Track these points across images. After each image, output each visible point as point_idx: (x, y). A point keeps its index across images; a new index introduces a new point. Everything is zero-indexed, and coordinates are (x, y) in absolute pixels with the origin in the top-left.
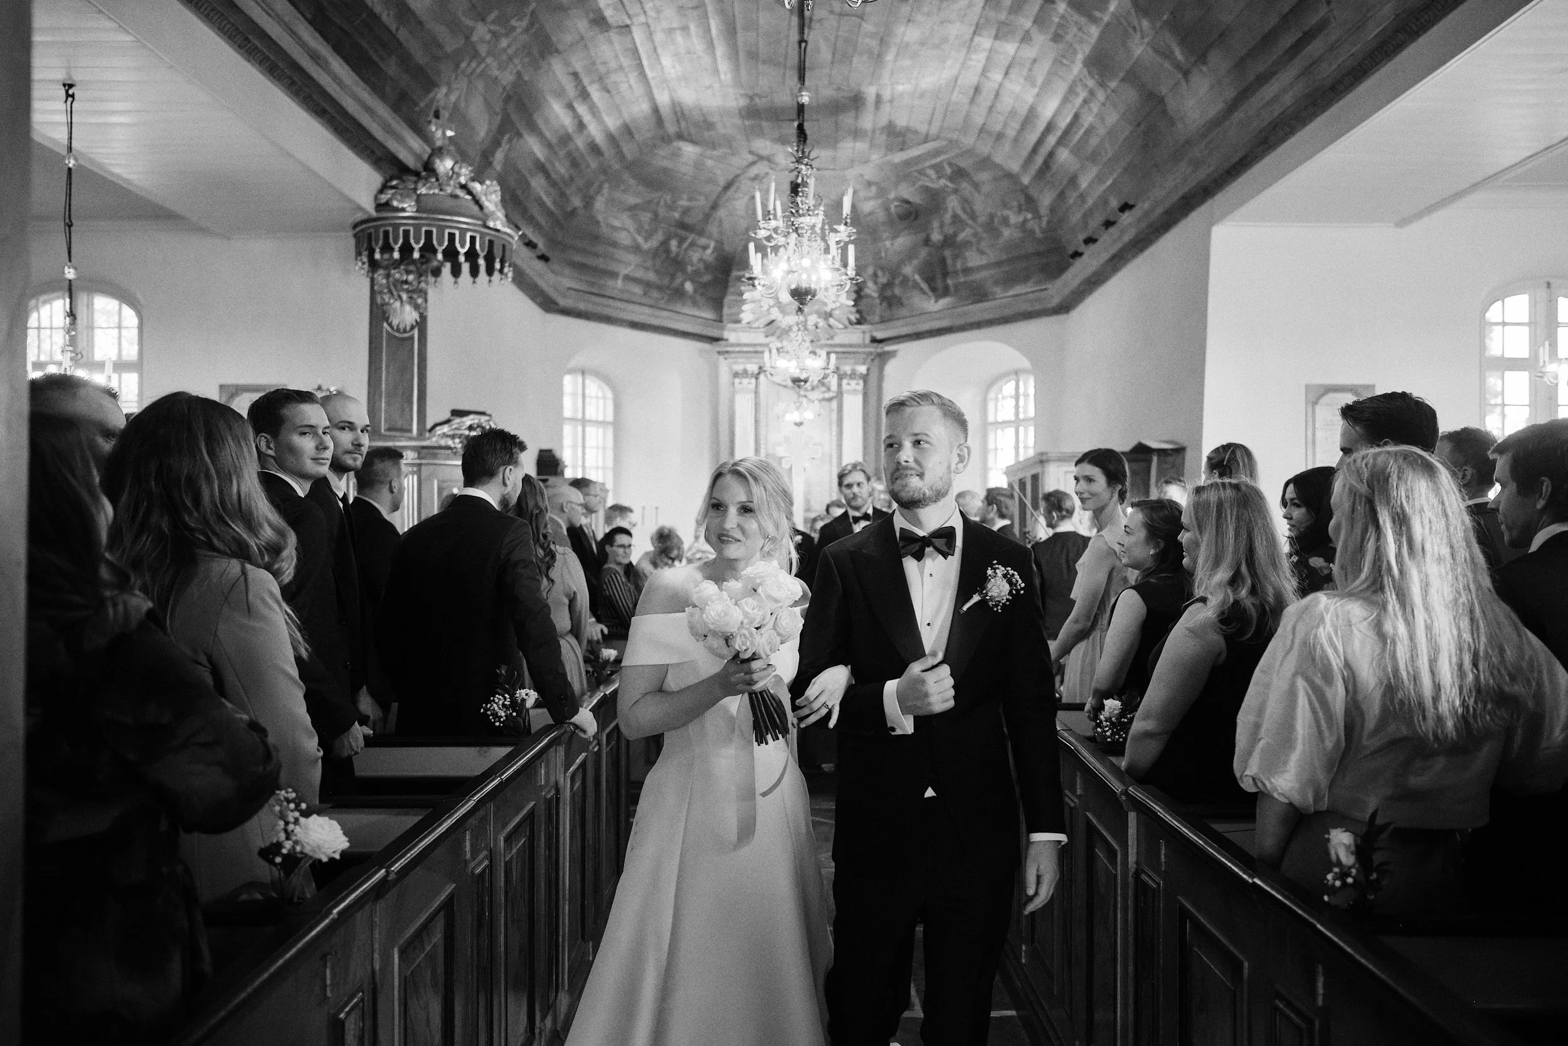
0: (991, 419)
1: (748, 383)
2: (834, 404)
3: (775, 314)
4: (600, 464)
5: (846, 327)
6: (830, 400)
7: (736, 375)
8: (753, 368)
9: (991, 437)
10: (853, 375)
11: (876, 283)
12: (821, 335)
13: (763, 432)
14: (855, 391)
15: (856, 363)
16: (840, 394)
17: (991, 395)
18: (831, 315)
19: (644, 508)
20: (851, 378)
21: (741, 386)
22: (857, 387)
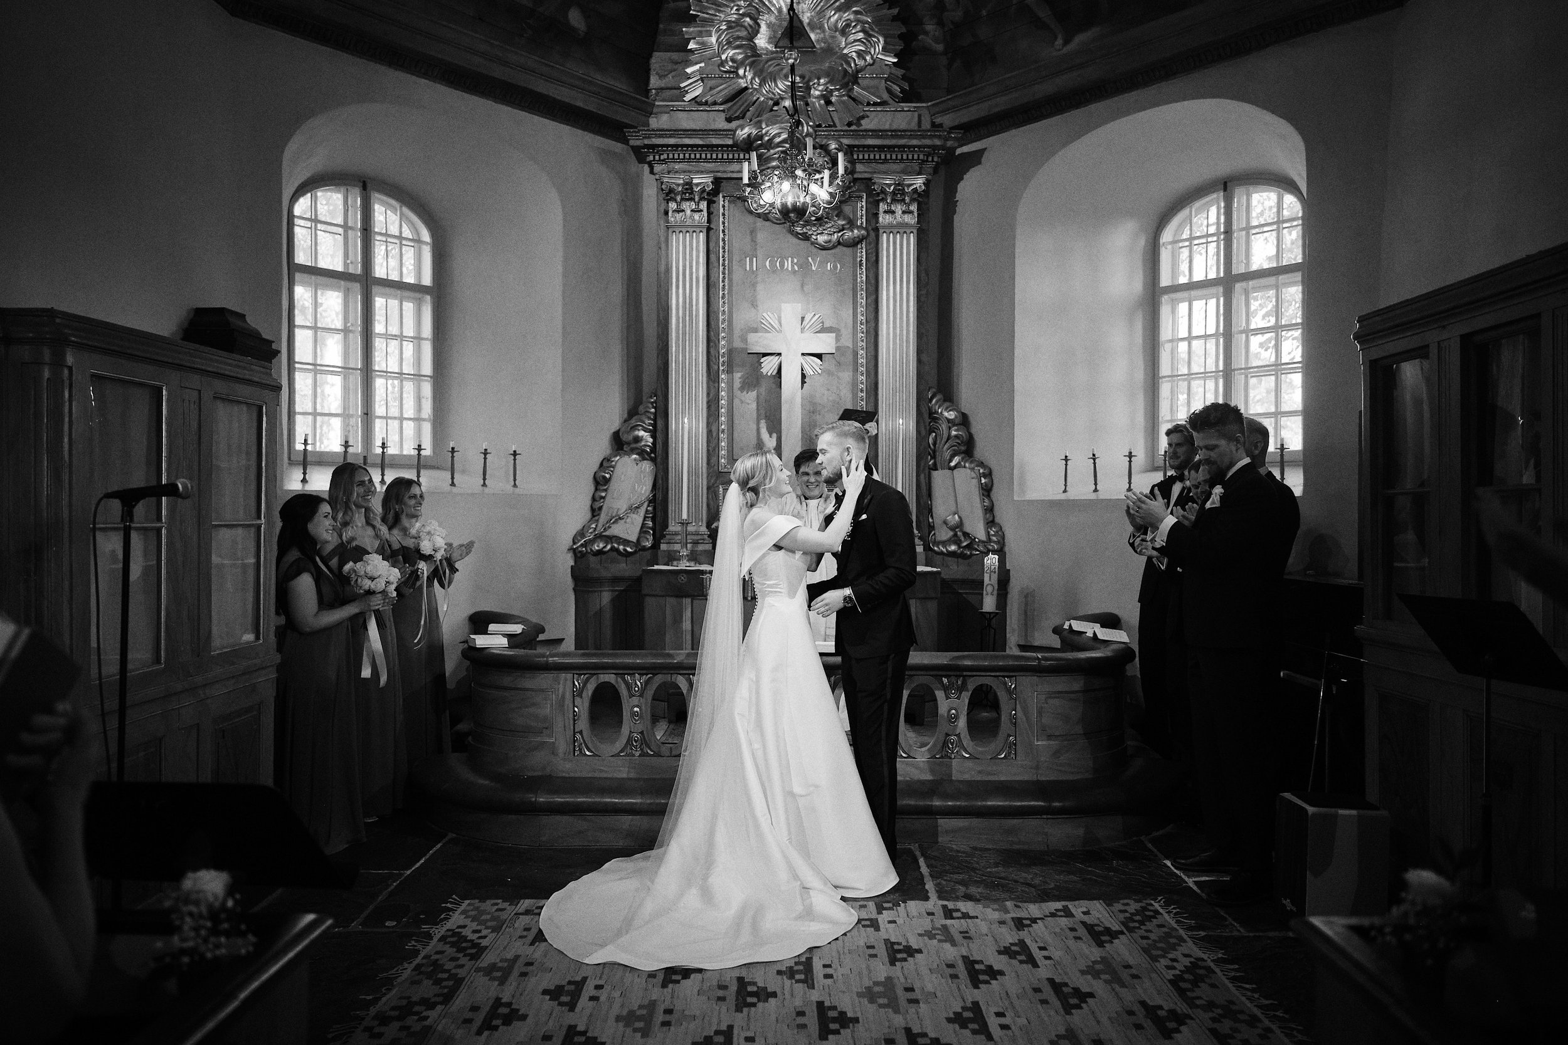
0: (1165, 281)
1: (692, 213)
2: (862, 253)
3: (746, 77)
4: (408, 369)
5: (883, 103)
6: (854, 244)
7: (669, 194)
8: (701, 180)
9: (1165, 311)
10: (899, 194)
11: (940, 23)
12: (835, 116)
13: (722, 307)
14: (901, 228)
15: (905, 172)
16: (874, 232)
17: (1167, 236)
18: (855, 81)
19: (486, 453)
20: (894, 201)
21: (679, 216)
22: (908, 219)
